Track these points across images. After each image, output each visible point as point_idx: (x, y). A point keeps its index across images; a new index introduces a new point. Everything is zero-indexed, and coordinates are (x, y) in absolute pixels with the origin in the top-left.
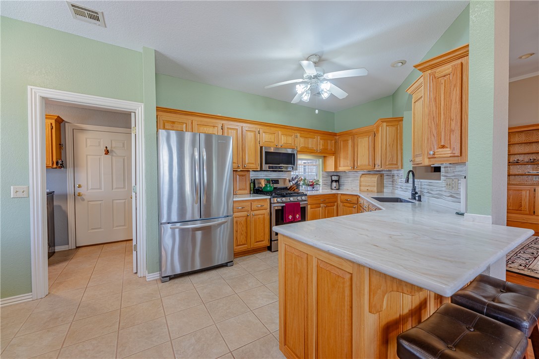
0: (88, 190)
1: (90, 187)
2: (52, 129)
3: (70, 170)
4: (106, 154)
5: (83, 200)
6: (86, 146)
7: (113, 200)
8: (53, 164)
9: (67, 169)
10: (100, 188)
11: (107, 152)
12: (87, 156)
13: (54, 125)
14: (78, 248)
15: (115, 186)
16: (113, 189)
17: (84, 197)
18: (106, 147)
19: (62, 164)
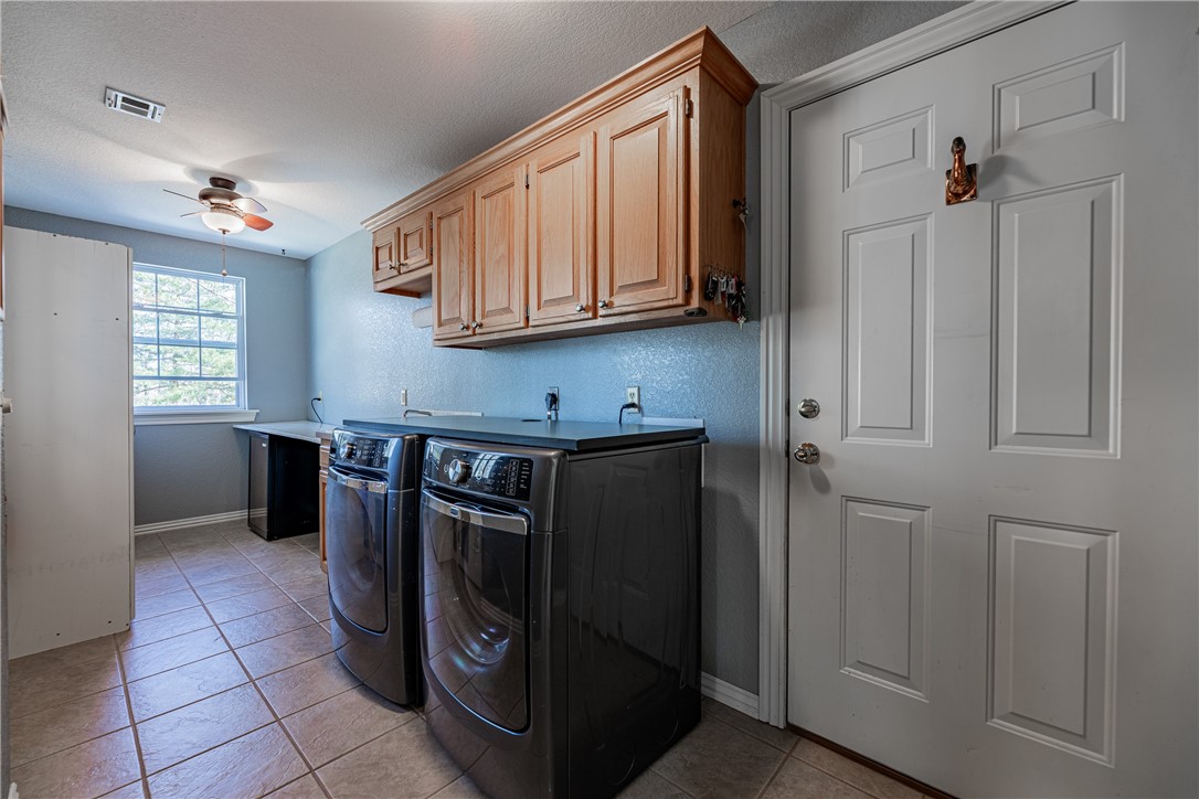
0: (845, 433)
1: (856, 421)
2: (688, 116)
3: (770, 328)
4: (954, 198)
5: (823, 485)
6: (846, 183)
7: (995, 520)
8: (688, 292)
9: (764, 321)
10: (914, 427)
11: (965, 182)
12: (846, 235)
13: (695, 98)
14: (795, 732)
15: (1011, 423)
16: (994, 440)
17: (829, 473)
18: (959, 142)
19: (738, 297)
